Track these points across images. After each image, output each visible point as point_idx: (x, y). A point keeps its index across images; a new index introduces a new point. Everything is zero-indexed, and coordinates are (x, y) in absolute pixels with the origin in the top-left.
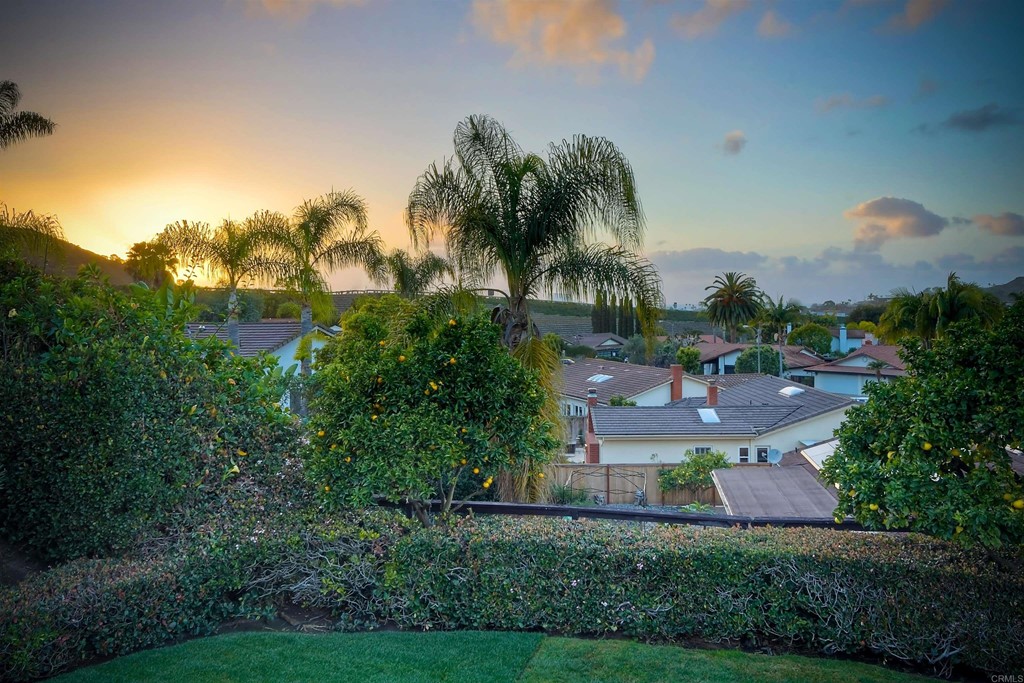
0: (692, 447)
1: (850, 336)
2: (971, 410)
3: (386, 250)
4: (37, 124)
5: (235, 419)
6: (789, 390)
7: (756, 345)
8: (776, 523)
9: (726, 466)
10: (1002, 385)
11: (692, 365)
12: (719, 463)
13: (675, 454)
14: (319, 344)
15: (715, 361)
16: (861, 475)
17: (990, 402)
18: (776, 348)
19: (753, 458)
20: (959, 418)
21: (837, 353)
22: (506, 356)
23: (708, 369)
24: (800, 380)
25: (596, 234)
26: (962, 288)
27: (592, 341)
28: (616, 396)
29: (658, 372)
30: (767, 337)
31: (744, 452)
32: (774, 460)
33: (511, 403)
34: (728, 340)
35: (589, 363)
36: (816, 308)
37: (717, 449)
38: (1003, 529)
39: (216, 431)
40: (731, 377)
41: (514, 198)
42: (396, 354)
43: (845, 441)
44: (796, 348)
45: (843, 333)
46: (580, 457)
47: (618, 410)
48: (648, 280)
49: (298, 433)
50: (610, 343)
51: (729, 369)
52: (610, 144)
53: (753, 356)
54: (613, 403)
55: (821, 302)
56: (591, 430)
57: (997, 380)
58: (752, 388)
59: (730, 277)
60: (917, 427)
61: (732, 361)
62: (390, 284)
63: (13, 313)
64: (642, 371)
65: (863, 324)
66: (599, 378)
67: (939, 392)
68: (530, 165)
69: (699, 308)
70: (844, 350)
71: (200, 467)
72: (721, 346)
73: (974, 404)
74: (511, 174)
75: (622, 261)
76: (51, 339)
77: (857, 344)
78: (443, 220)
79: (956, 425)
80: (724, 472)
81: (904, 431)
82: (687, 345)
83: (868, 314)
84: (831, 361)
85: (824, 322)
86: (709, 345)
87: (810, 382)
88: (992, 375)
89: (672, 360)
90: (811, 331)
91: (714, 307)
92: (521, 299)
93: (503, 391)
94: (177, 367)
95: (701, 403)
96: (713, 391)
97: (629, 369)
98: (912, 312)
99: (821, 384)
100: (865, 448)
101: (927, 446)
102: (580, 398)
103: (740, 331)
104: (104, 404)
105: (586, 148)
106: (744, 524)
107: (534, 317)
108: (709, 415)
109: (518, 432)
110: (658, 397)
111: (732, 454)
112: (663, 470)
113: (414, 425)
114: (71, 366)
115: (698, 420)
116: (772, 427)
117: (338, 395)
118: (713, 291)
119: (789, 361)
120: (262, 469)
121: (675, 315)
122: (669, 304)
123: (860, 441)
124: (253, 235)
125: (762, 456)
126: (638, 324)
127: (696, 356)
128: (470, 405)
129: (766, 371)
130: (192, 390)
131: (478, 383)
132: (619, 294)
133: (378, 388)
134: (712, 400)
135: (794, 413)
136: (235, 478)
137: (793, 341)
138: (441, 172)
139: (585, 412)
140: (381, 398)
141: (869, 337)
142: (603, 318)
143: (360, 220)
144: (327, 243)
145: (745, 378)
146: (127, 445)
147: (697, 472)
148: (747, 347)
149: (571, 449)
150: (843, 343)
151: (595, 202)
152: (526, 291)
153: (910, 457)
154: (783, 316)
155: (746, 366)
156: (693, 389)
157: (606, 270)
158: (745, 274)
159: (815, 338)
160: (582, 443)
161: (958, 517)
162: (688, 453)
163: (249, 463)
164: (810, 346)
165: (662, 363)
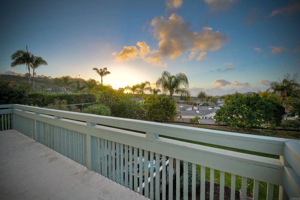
0: (195, 116)
1: (220, 101)
2: (234, 110)
3: (152, 89)
4: (109, 73)
5: (138, 110)
6: (210, 109)
7: (205, 102)
8: (207, 125)
9: (200, 119)
10: (238, 106)
11: (195, 105)
12: (199, 118)
13: (193, 117)
14: (144, 101)
15: (199, 104)
16: (218, 118)
17: (236, 109)
18: (208, 102)
19: (204, 118)
20: (232, 111)
21: (218, 103)
22: (170, 102)
23: (198, 105)
24: (212, 107)
25: (182, 86)
26: (238, 93)
27: (180, 101)
28: (184, 109)
29: (190, 106)
30: (207, 101)
31: (203, 117)
32: (207, 118)
33: (172, 108)
34: (201, 101)
35: (180, 104)
36: (215, 96)
37: (199, 117)
38: (237, 125)
39: (136, 111)
40: (201, 107)
41: (171, 81)
42: (157, 102)
43: (216, 114)
44: (211, 102)
45: (219, 100)
46: (179, 117)
47: (184, 111)
48: (189, 93)
49: (145, 112)
50: (183, 101)
51: (201, 105)
52: (184, 74)
53: (205, 103)
54: (183, 110)
55: (216, 96)
56: (180, 114)
57: (237, 106)
58: (205, 108)
59: (201, 92)
60: (226, 112)
61: (201, 104)
62: (153, 93)
63: (114, 97)
64: (188, 105)
65: (222, 99)
66: (181, 106)
67: (229, 107)
68: (173, 77)
69: (196, 97)
70: (219, 103)
71: (134, 115)
72: (200, 102)
73: (234, 109)
74: (170, 78)
75: (185, 90)
76: (118, 100)
77: (221, 102)
78: (161, 85)
79: (231, 111)
80: (200, 120)
81: (224, 112)
82: (195, 102)
83: (223, 97)
84: (217, 104)
85: (216, 99)
86: (198, 102)
87: (214, 107)
88: (237, 105)
89: (192, 104)
90: (214, 100)
91: (199, 96)
92: (172, 95)
93: (171, 106)
94: (131, 103)
95: (197, 110)
96: (198, 108)
97: (186, 105)
98: (230, 97)
99: (215, 108)
100: (219, 115)
101: (228, 114)
102: (179, 109)
103: (203, 100)
104: (124, 107)
105: (181, 75)
106: (203, 125)
107: (173, 98)
108: (198, 112)
109: (173, 112)
110: (190, 109)
111: (201, 117)
112: (191, 119)
113: (160, 111)
114: (120, 103)
115: (196, 112)
116: (207, 114)
117: (150, 107)
118: (199, 94)
119: (210, 104)
120: (141, 116)
121: (192, 97)
122: (192, 96)
123: (219, 114)
124: (136, 87)
125: (206, 118)
126: (187, 99)
127: (196, 103)
128: (167, 108)
129: (206, 106)
130: (133, 106)
131: (167, 106)
132: (184, 95)
133: (155, 106)
134: (198, 110)
135: (210, 112)
136: (138, 117)
137: (211, 101)
138: (161, 78)
139: (180, 111)
140: (155, 107)
141: (223, 101)
142: (182, 98)
143: (150, 85)
144: (145, 88)
145: (203, 107)
146: (126, 112)
147: (196, 120)
148: (204, 102)
149: (177, 116)
150: (219, 102)
151: (182, 82)
152: (172, 94)
153: (225, 116)
154: (209, 98)
155: (203, 105)
156: (195, 108)
157: (183, 91)
158: (203, 91)
159: (214, 101)
160: (179, 115)
161: (231, 123)
162: (195, 117)
163: (139, 115)
164: (214, 102)
165: (191, 104)
